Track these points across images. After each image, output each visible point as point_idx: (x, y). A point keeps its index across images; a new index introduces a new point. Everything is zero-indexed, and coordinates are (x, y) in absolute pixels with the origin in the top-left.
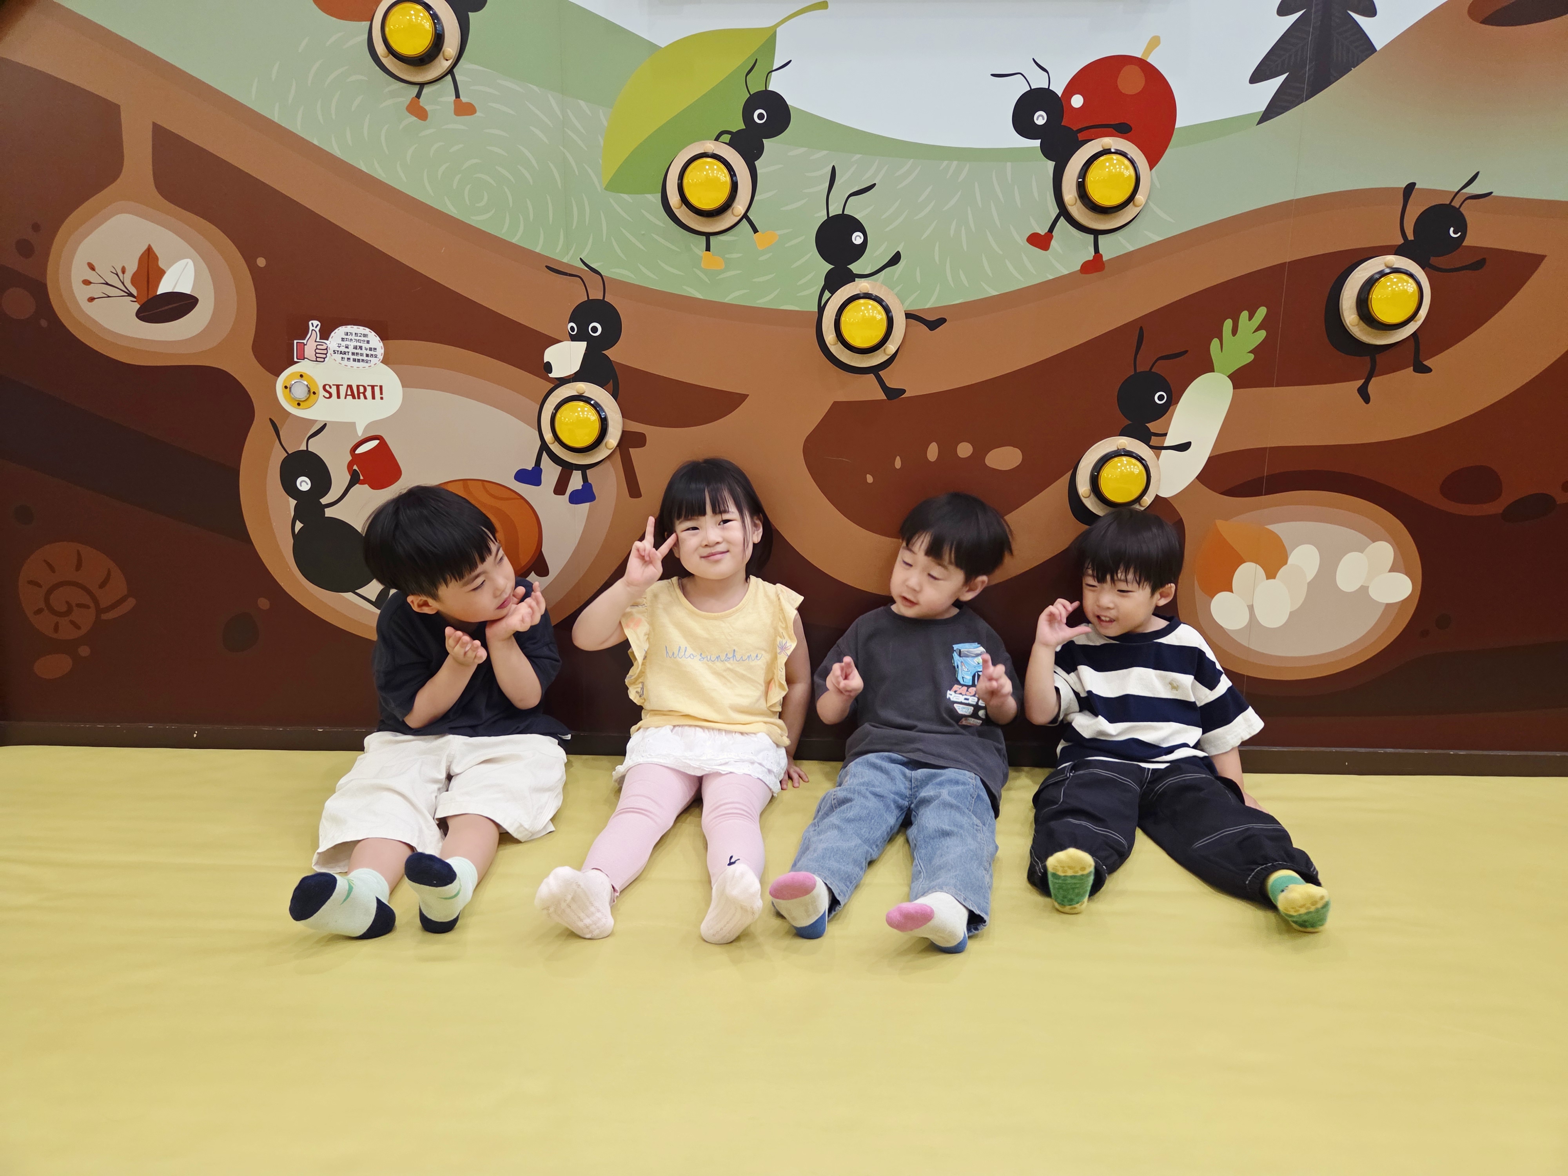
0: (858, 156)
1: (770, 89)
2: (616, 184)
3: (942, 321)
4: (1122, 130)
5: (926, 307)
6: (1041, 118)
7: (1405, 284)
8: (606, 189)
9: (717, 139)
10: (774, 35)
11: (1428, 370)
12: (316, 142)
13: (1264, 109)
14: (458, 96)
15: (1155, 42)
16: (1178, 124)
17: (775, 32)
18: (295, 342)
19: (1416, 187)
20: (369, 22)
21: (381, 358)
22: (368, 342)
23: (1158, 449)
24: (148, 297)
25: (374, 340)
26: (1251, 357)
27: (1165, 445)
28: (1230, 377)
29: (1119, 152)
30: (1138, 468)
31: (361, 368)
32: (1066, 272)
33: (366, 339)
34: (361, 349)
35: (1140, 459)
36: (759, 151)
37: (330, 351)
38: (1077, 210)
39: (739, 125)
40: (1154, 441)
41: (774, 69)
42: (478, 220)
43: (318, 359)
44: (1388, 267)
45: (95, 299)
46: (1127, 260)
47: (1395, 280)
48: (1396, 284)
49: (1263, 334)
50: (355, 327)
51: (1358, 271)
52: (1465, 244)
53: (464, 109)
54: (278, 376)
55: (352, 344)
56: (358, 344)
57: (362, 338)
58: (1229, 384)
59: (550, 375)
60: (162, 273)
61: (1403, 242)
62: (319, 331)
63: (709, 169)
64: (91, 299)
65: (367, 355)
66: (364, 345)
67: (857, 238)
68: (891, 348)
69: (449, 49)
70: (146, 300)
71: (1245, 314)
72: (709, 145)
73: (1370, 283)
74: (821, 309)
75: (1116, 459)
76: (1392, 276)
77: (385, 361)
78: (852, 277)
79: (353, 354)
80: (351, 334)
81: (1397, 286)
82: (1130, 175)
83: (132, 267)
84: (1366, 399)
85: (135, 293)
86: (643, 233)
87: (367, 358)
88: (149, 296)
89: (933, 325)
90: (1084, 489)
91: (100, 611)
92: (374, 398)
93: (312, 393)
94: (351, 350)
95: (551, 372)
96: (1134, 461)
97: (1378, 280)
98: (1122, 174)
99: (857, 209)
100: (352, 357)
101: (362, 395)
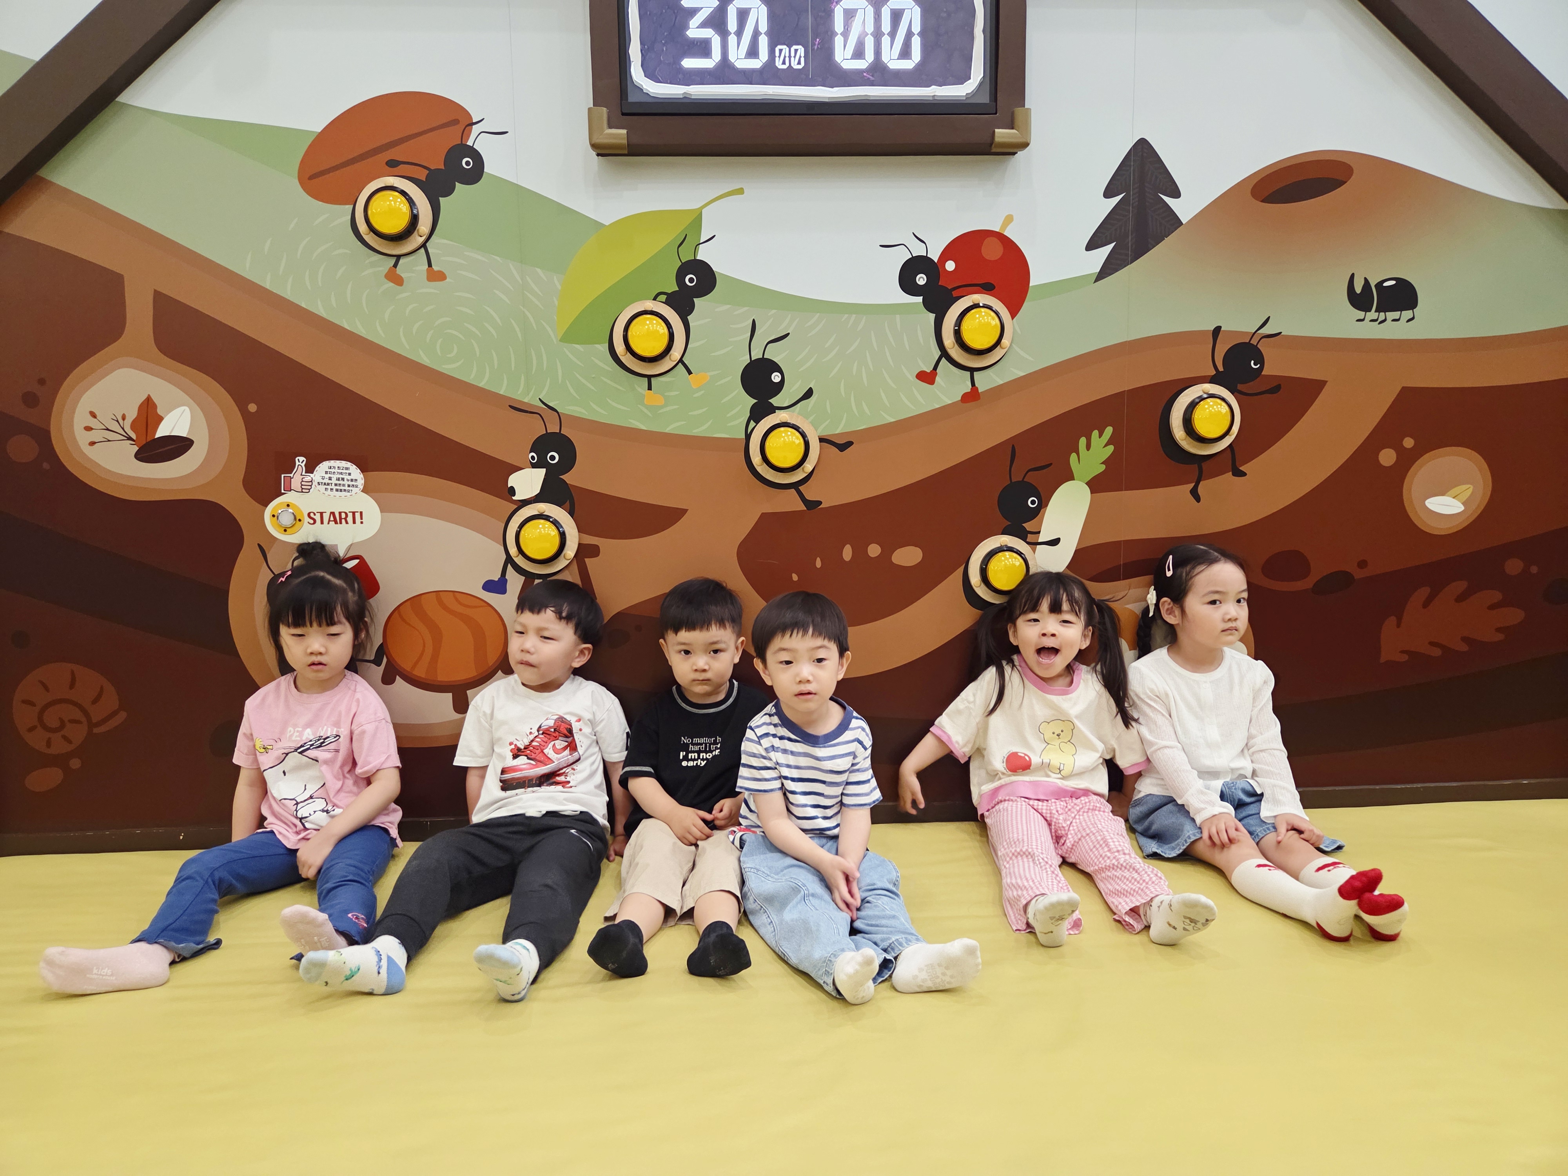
0: (774, 311)
1: (698, 258)
2: (569, 337)
3: (850, 444)
4: (987, 288)
5: (837, 433)
6: (921, 279)
7: (1219, 406)
8: (560, 341)
9: (655, 299)
10: (700, 216)
11: (1244, 474)
12: (303, 305)
13: (1099, 271)
14: (430, 265)
15: (1009, 219)
16: (1032, 283)
17: (701, 214)
18: (283, 476)
19: (1222, 329)
20: (352, 206)
21: (362, 487)
22: (350, 474)
23: (1034, 544)
24: (146, 440)
25: (355, 472)
26: (1103, 467)
27: (1039, 541)
28: (1087, 484)
29: (986, 306)
30: (1018, 561)
31: (343, 497)
32: (950, 402)
33: (348, 472)
34: (344, 481)
35: (1020, 554)
36: (691, 308)
37: (315, 483)
38: (955, 352)
39: (672, 287)
40: (1030, 538)
41: (701, 242)
42: (447, 368)
43: (303, 490)
44: (1205, 393)
45: (95, 443)
46: (998, 392)
47: (1211, 403)
48: (1212, 406)
49: (1111, 448)
50: (338, 462)
51: (1182, 396)
52: (1263, 373)
53: (436, 276)
54: (266, 506)
55: (334, 477)
56: (341, 476)
57: (344, 471)
58: (1087, 490)
59: (514, 498)
60: (161, 419)
61: (1215, 373)
62: (305, 465)
63: (650, 324)
64: (92, 443)
65: (349, 486)
66: (346, 477)
67: (776, 378)
68: (808, 467)
69: (422, 227)
70: (145, 442)
71: (1096, 433)
72: (648, 303)
73: (1193, 405)
74: (748, 436)
75: (1000, 554)
76: (1209, 400)
77: (365, 490)
78: (772, 409)
79: (336, 485)
80: (334, 467)
81: (1213, 408)
82: (996, 324)
83: (132, 415)
84: (1198, 499)
85: (134, 436)
86: (594, 376)
87: (349, 488)
88: (148, 438)
89: (843, 447)
90: (976, 580)
91: (91, 725)
92: (354, 522)
93: (297, 520)
94: (334, 481)
95: (514, 495)
96: (1015, 555)
97: (1198, 403)
98: (990, 323)
99: (775, 354)
100: (335, 488)
101: (343, 521)
